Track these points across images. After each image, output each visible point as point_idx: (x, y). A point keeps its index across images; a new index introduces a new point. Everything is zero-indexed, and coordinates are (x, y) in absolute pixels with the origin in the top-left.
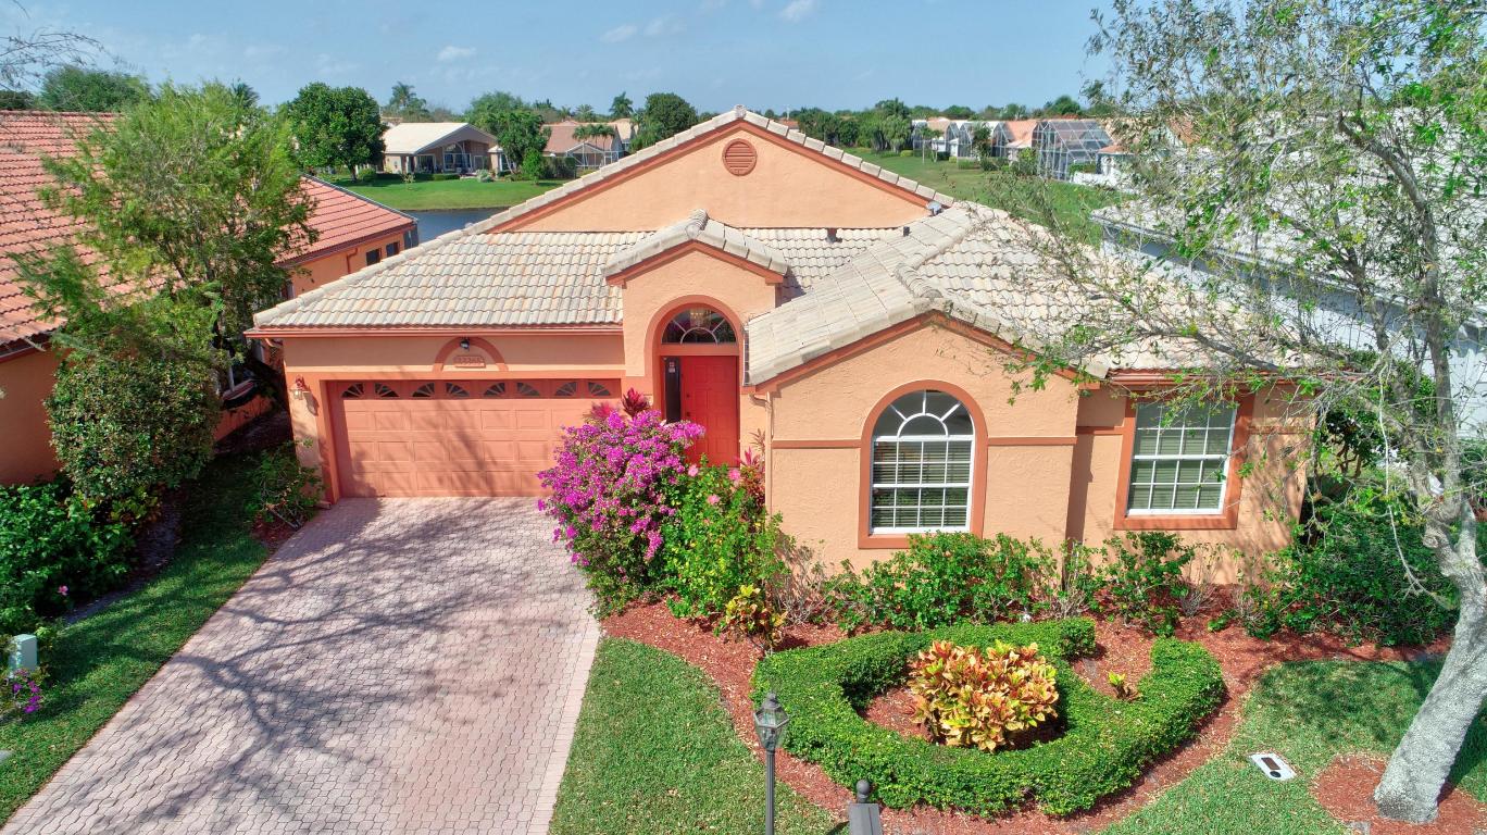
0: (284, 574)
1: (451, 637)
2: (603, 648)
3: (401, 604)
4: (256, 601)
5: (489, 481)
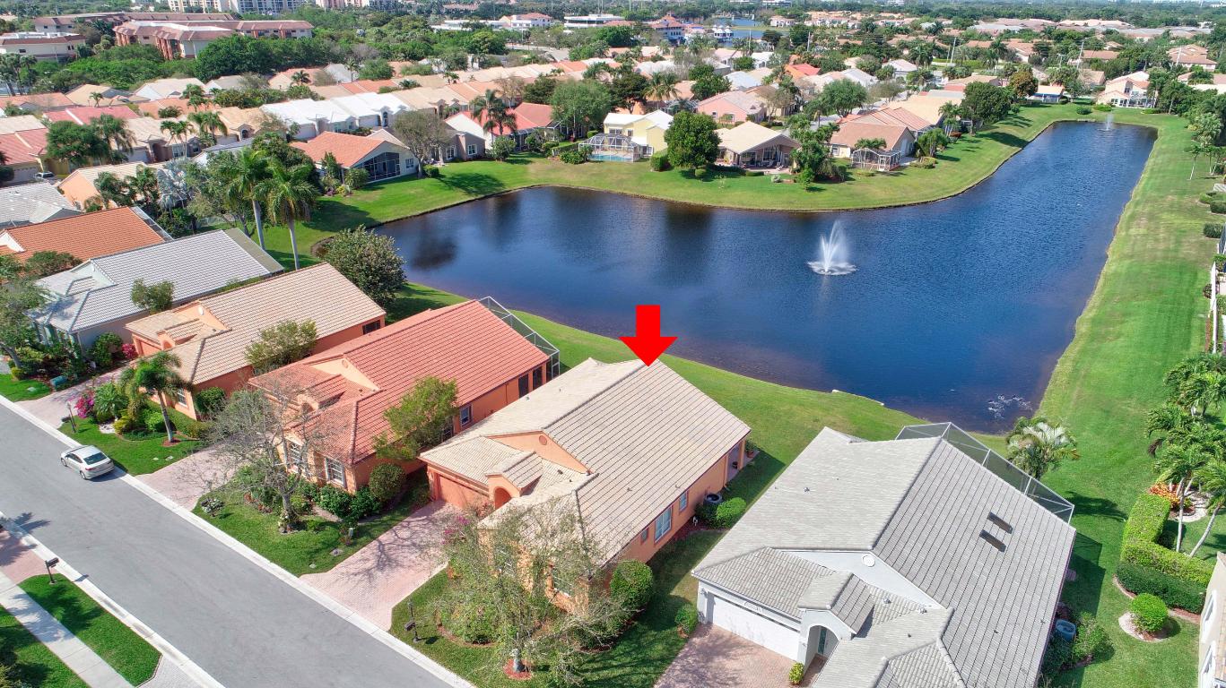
0: (409, 522)
4: (398, 528)
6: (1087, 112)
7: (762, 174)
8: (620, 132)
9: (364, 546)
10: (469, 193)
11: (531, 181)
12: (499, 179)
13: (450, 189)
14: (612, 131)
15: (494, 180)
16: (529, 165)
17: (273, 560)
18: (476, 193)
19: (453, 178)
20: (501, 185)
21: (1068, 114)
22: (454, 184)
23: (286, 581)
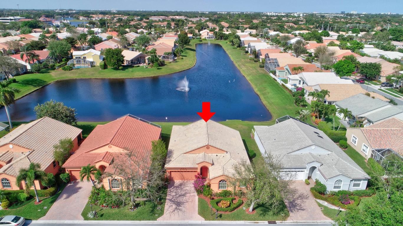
0: (170, 190)
1: (187, 197)
2: (198, 198)
3: (181, 194)
4: (169, 193)
5: (184, 179)
6: (201, 41)
7: (139, 66)
8: (80, 58)
9: (165, 203)
10: (35, 86)
11: (55, 79)
12: (43, 80)
13: (26, 86)
14: (76, 58)
15: (41, 80)
16: (50, 73)
17: (140, 220)
18: (39, 86)
19: (23, 82)
20: (45, 82)
21: (197, 42)
22: (26, 84)
23: (154, 223)
